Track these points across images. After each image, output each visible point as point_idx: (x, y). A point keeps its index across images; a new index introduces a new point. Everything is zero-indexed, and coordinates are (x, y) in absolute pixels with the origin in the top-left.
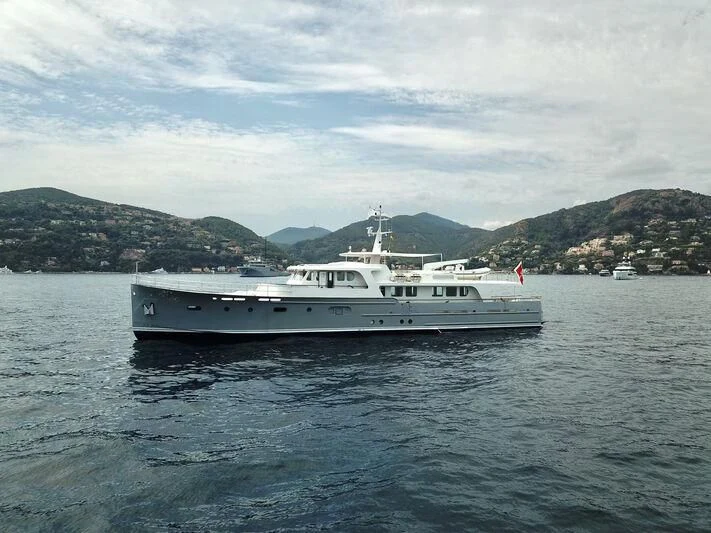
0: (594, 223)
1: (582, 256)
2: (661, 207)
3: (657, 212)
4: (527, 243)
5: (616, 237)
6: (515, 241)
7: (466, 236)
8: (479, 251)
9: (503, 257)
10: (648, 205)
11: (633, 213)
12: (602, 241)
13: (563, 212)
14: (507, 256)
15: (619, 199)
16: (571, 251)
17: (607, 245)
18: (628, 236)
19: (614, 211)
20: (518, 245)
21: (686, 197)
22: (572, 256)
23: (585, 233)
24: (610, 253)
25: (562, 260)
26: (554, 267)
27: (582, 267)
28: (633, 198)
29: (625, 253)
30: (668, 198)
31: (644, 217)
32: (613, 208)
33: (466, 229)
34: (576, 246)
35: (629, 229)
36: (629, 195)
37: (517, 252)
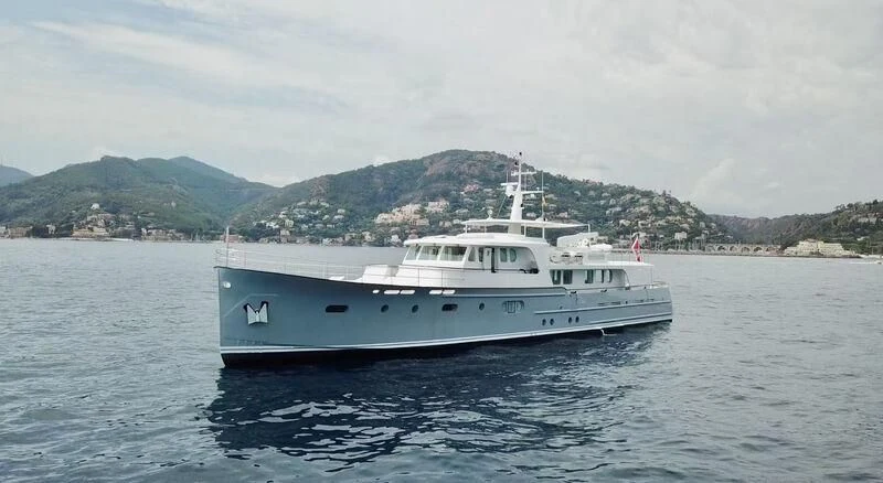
0: (406, 185)
1: (394, 225)
2: (477, 173)
3: (473, 177)
4: (328, 205)
5: (431, 204)
6: (313, 202)
7: (246, 192)
8: (264, 214)
9: (297, 222)
10: (464, 168)
11: (449, 177)
12: (417, 207)
13: (370, 170)
14: (303, 221)
15: (433, 159)
16: (381, 218)
17: (422, 212)
18: (443, 203)
19: (428, 173)
20: (317, 207)
21: (501, 162)
22: (382, 225)
23: (396, 198)
24: (425, 222)
25: (372, 228)
26: (363, 237)
27: (395, 238)
28: (447, 159)
29: (441, 223)
30: (485, 162)
31: (460, 183)
32: (426, 169)
33: (242, 184)
34: (387, 212)
35: (445, 195)
36: (443, 155)
37: (316, 217)
